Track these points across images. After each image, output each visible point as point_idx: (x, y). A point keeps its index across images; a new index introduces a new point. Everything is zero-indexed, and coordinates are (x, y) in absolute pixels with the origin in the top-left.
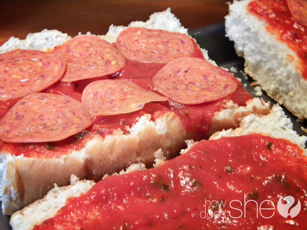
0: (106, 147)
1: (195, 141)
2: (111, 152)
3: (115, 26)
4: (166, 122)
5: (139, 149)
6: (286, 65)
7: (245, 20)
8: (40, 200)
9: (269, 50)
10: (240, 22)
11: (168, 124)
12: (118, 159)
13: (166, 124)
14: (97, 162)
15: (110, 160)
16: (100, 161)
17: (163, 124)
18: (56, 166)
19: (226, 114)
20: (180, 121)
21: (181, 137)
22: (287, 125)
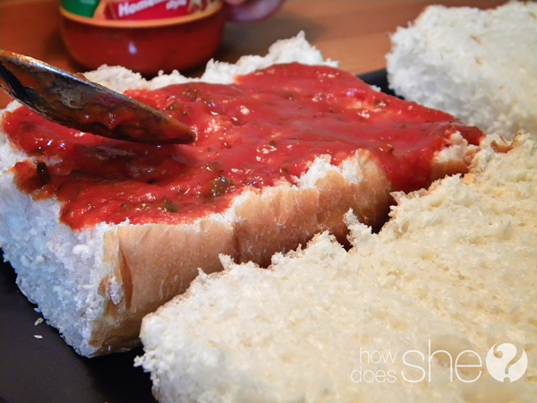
0: (267, 203)
1: (406, 193)
2: (277, 213)
3: (217, 62)
4: (359, 164)
5: (321, 209)
8: (181, 296)
10: (412, 60)
11: (362, 167)
12: (289, 224)
13: (359, 167)
14: (254, 230)
15: (276, 226)
16: (260, 227)
17: (354, 168)
18: (188, 236)
19: (452, 154)
21: (384, 192)
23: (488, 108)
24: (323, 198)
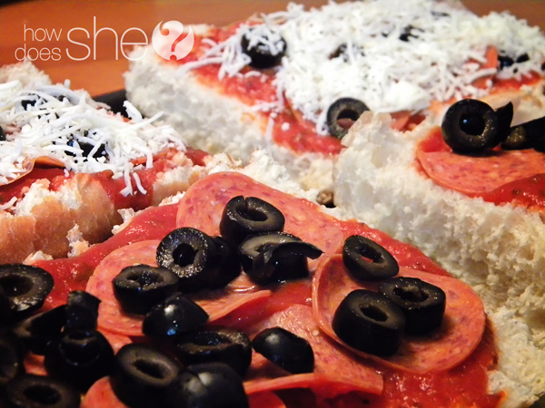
1: (136, 211)
4: (79, 189)
5: (38, 236)
6: (242, 132)
7: (159, 74)
9: (210, 113)
10: (149, 79)
11: (82, 192)
13: (78, 192)
17: (73, 193)
19: (177, 176)
20: (101, 187)
22: (280, 176)
23: (225, 129)
24: (39, 225)
